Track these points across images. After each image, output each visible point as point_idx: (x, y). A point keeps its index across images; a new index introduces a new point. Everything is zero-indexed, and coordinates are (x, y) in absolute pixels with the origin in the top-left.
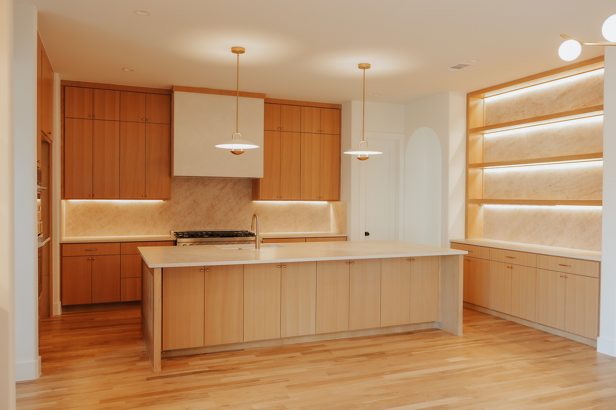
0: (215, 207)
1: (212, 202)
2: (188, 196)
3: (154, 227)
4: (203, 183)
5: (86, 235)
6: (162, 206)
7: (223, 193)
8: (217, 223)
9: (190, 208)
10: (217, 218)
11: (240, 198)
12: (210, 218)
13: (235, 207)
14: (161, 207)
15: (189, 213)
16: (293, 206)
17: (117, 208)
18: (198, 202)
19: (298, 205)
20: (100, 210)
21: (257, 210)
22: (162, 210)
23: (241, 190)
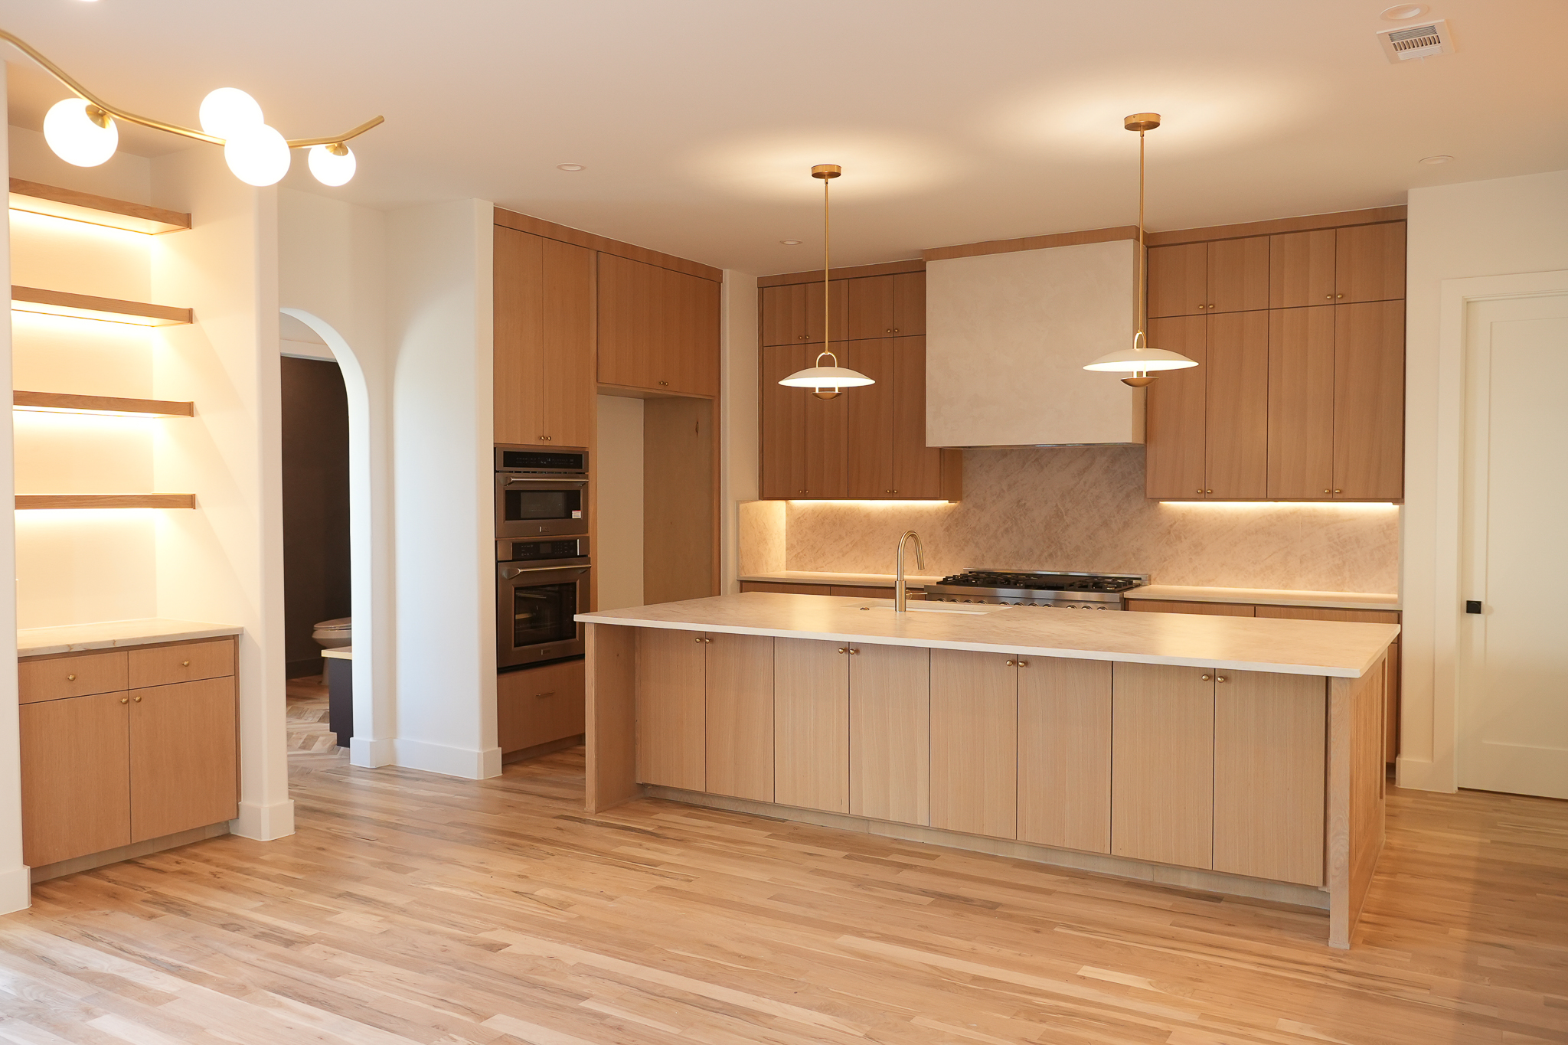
0: (1065, 517)
1: (1057, 505)
2: (1003, 491)
3: (934, 559)
4: (1037, 460)
5: (816, 569)
6: (951, 514)
7: (1085, 483)
8: (1068, 555)
9: (1008, 518)
10: (1070, 543)
11: (1128, 496)
12: (1052, 542)
13: (1114, 517)
14: (949, 515)
15: (1006, 530)
16: (1280, 517)
17: (867, 517)
18: (1025, 504)
19: (1294, 513)
20: (840, 520)
21: (1171, 526)
22: (950, 522)
23: (1130, 473)
